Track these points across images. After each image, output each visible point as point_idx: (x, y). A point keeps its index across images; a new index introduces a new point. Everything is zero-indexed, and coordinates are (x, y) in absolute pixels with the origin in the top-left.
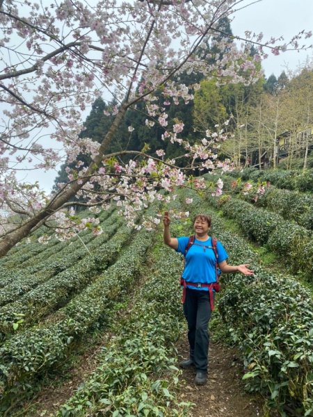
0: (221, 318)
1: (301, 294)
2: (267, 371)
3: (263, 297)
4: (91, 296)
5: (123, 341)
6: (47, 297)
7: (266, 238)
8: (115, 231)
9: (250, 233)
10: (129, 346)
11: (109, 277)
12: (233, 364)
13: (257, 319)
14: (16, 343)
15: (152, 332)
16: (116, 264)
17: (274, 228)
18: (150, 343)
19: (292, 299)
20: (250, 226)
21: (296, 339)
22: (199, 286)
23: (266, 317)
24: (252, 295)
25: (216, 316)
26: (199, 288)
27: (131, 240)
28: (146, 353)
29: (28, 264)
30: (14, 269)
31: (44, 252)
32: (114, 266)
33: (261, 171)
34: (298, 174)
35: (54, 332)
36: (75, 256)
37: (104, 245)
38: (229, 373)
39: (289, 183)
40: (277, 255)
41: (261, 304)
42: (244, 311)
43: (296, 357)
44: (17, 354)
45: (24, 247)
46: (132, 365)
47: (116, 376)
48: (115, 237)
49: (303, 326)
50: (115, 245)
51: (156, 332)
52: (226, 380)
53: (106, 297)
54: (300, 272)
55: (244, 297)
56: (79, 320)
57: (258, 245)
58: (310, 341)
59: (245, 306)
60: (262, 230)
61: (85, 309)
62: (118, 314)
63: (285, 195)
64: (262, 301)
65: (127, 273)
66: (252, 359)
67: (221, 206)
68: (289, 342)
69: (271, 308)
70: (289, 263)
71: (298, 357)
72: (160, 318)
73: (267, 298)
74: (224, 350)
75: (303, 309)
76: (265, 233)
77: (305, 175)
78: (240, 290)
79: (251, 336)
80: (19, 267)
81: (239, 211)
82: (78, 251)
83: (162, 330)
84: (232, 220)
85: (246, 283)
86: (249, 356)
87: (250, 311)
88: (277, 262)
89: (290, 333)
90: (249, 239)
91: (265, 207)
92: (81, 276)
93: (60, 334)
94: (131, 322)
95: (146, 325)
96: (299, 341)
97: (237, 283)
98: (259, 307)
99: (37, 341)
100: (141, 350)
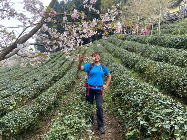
0: (113, 103)
1: (154, 91)
2: (139, 132)
3: (135, 93)
4: (50, 93)
5: (63, 116)
6: (29, 93)
7: (134, 66)
8: (64, 63)
9: (126, 63)
10: (65, 119)
11: (59, 84)
12: (119, 125)
13: (133, 104)
14: (8, 117)
15: (78, 111)
16: (63, 78)
17: (138, 61)
18: (77, 118)
19: (150, 94)
20: (126, 60)
21: (155, 115)
22: (97, 87)
23: (137, 103)
24: (129, 92)
25: (110, 101)
26: (97, 88)
27: (71, 67)
28: (75, 123)
29: (22, 78)
30: (15, 80)
31: (30, 73)
32: (62, 79)
33: (131, 36)
34: (148, 37)
35: (28, 111)
36: (44, 74)
37: (58, 69)
38: (117, 129)
39: (144, 41)
40: (139, 73)
41: (135, 96)
42: (125, 100)
43: (156, 125)
44: (7, 123)
45: (21, 70)
46: (66, 130)
47: (57, 137)
48: (63, 66)
49: (159, 108)
50: (63, 69)
51: (81, 111)
52: (115, 133)
53: (57, 93)
54: (150, 81)
55: (125, 93)
56: (42, 105)
57: (130, 69)
58: (163, 117)
59: (126, 97)
60: (132, 62)
61: (46, 99)
62: (64, 101)
63: (142, 46)
64: (135, 95)
65: (68, 82)
66: (130, 125)
67: (113, 52)
68: (151, 117)
69: (140, 99)
70: (145, 77)
71: (157, 125)
72: (83, 104)
73: (137, 94)
74: (114, 118)
75: (156, 99)
76: (133, 63)
77: (152, 37)
78: (123, 89)
79: (129, 113)
80: (17, 79)
81: (121, 54)
82: (45, 72)
83: (84, 110)
84: (118, 58)
85: (126, 86)
86: (129, 123)
87: (129, 100)
88: (139, 76)
89: (151, 112)
90: (125, 66)
91: (133, 52)
92: (46, 83)
93: (32, 112)
94: (68, 106)
95: (76, 108)
96: (157, 116)
97: (121, 86)
98: (133, 98)
99: (19, 116)
100: (72, 122)
